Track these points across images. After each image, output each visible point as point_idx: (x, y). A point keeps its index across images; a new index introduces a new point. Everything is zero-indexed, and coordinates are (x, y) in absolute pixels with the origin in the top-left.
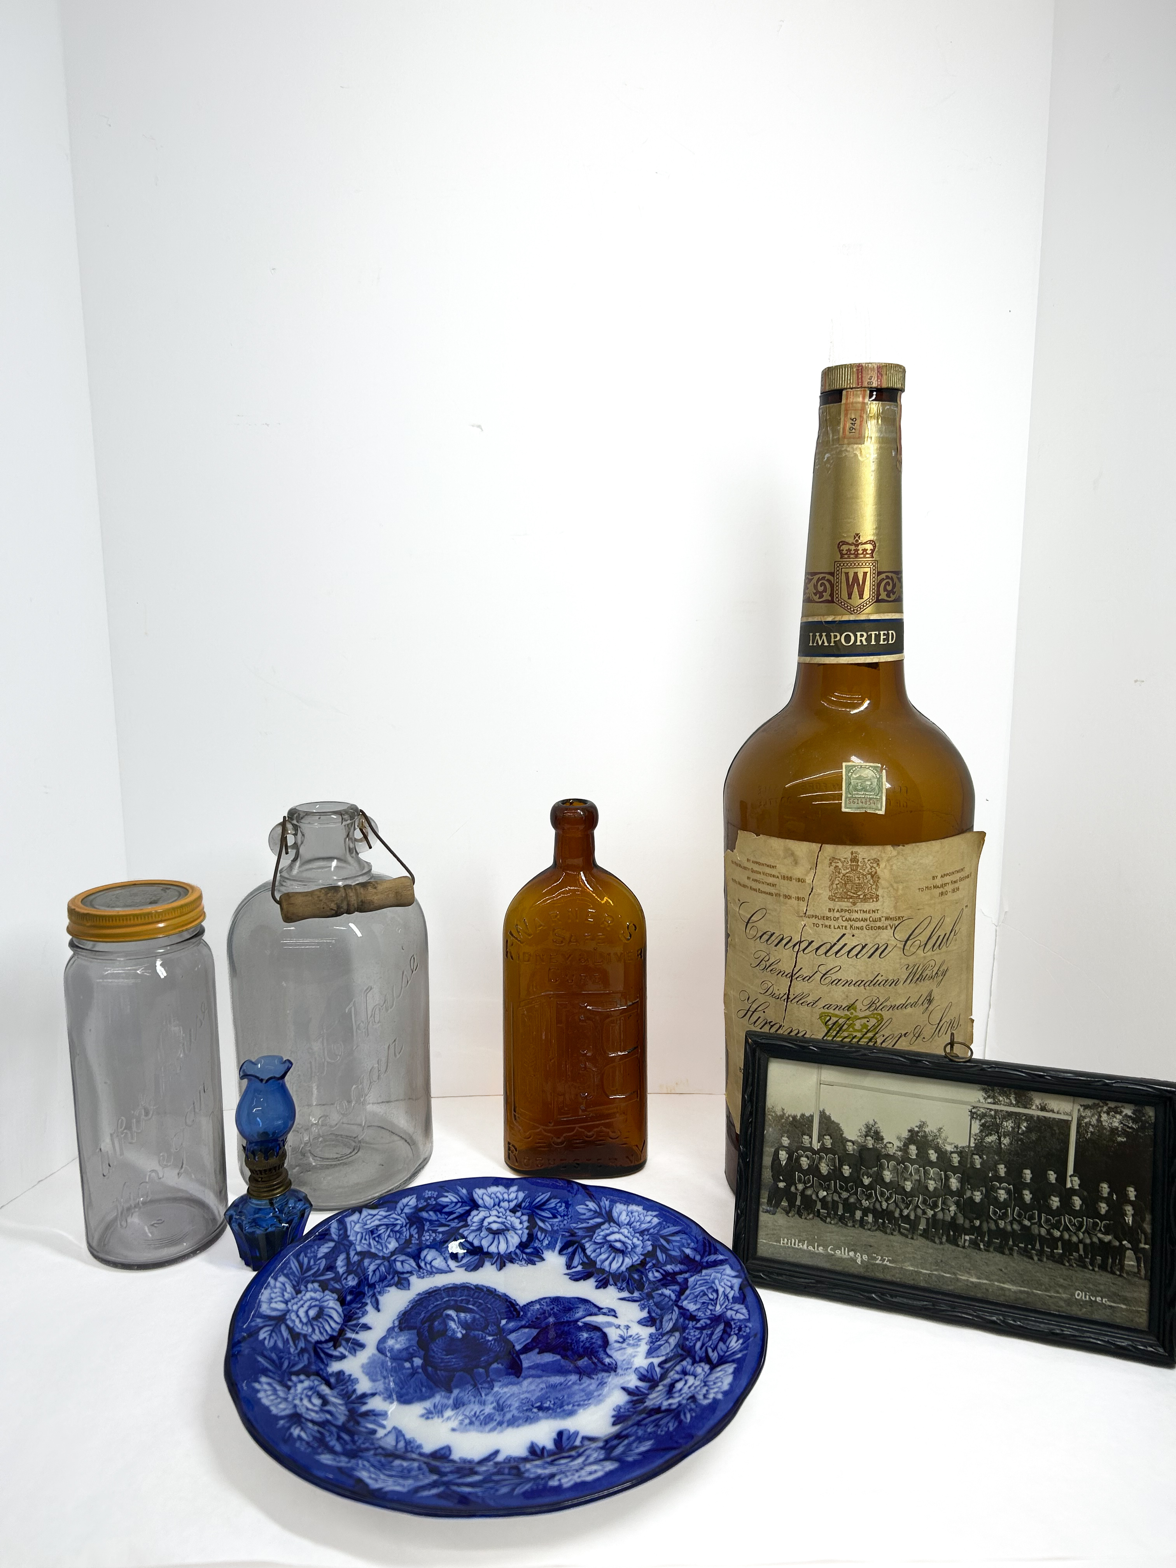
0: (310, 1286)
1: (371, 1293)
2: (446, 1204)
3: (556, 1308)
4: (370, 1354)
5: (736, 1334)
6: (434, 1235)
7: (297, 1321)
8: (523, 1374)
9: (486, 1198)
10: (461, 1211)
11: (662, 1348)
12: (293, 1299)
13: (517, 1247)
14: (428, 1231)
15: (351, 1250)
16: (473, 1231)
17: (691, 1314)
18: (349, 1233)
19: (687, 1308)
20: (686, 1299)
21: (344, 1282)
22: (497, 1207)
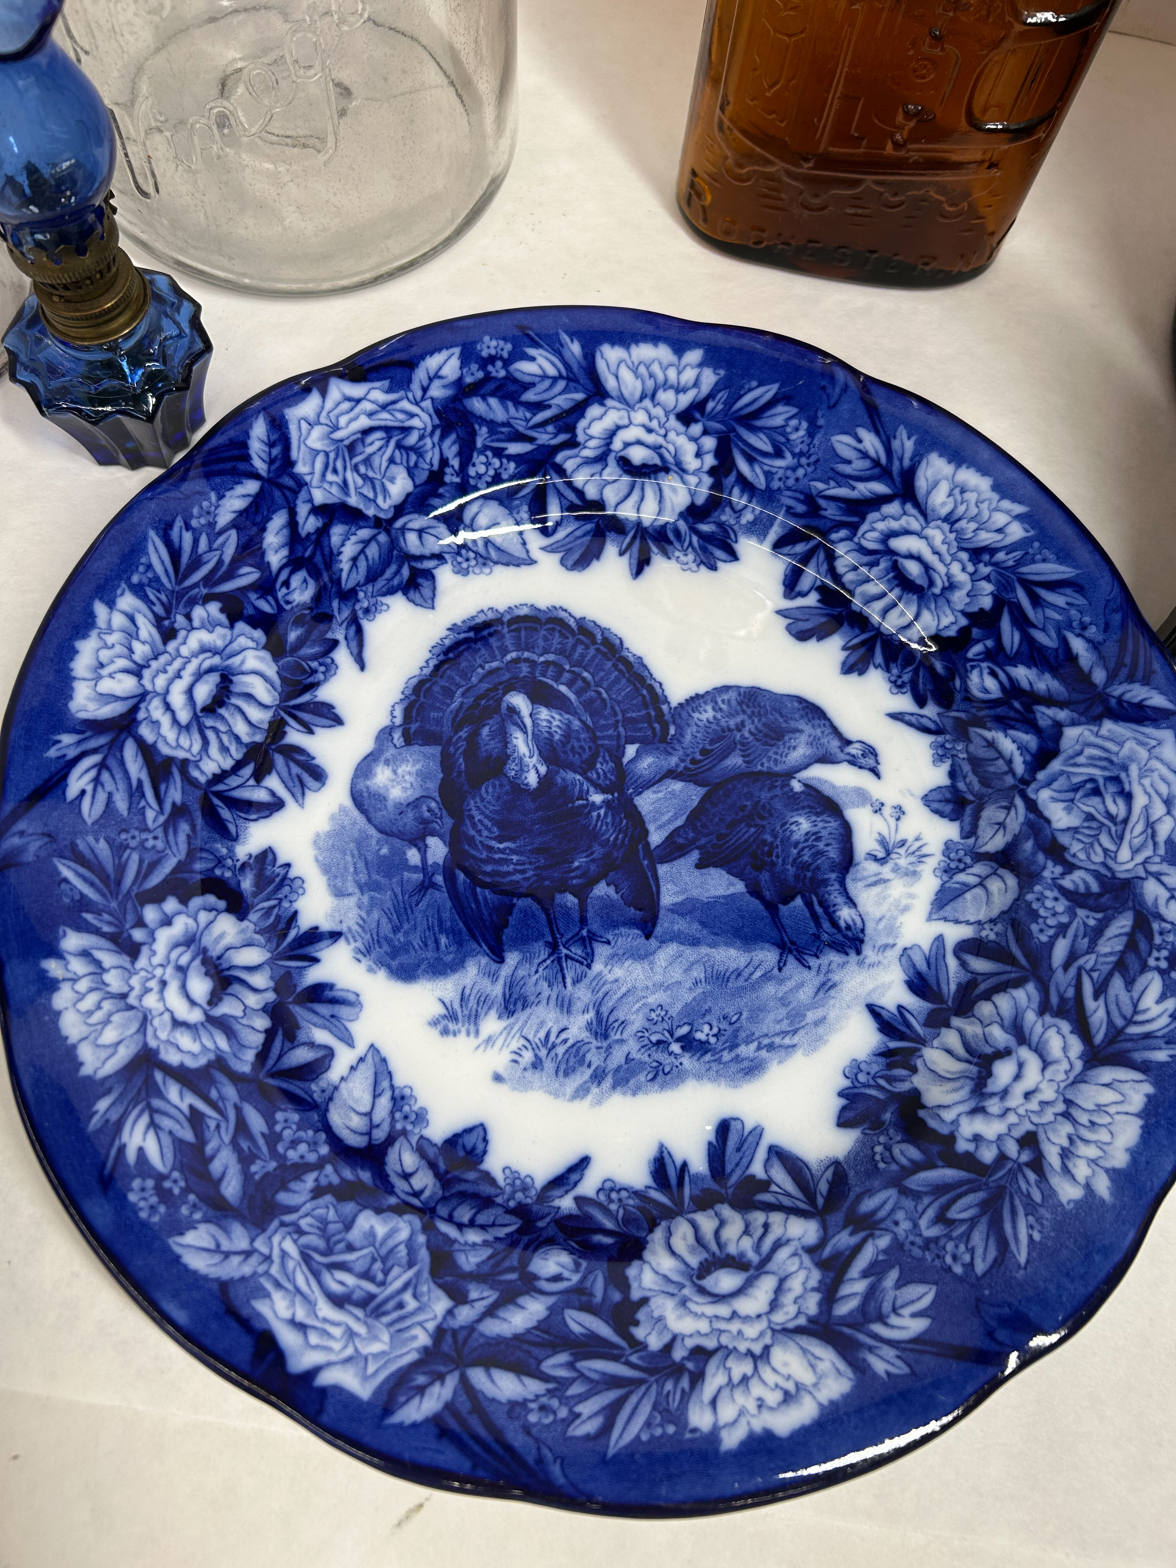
0: (198, 613)
1: (346, 613)
2: (528, 379)
3: (749, 726)
4: (335, 809)
5: (1162, 972)
6: (496, 462)
7: (165, 721)
8: (659, 930)
9: (626, 375)
10: (563, 401)
11: (968, 896)
12: (156, 658)
13: (682, 515)
14: (482, 452)
15: (299, 502)
16: (589, 461)
17: (1054, 839)
18: (294, 454)
19: (1047, 813)
20: (1048, 784)
21: (281, 594)
22: (647, 403)
